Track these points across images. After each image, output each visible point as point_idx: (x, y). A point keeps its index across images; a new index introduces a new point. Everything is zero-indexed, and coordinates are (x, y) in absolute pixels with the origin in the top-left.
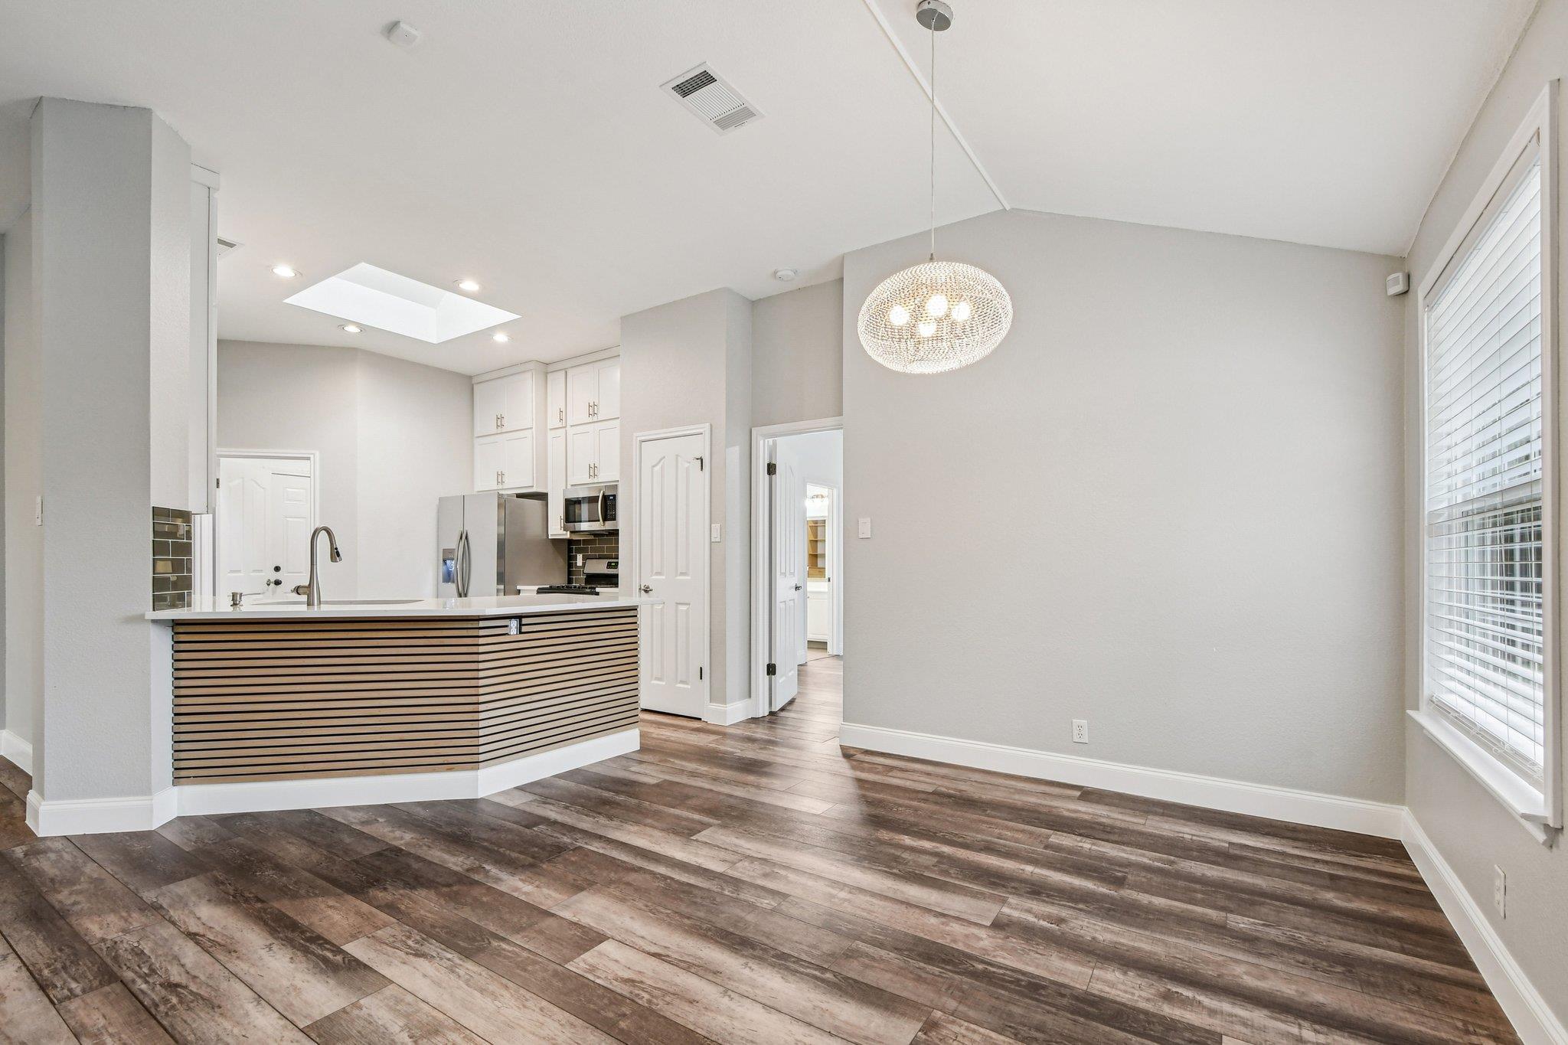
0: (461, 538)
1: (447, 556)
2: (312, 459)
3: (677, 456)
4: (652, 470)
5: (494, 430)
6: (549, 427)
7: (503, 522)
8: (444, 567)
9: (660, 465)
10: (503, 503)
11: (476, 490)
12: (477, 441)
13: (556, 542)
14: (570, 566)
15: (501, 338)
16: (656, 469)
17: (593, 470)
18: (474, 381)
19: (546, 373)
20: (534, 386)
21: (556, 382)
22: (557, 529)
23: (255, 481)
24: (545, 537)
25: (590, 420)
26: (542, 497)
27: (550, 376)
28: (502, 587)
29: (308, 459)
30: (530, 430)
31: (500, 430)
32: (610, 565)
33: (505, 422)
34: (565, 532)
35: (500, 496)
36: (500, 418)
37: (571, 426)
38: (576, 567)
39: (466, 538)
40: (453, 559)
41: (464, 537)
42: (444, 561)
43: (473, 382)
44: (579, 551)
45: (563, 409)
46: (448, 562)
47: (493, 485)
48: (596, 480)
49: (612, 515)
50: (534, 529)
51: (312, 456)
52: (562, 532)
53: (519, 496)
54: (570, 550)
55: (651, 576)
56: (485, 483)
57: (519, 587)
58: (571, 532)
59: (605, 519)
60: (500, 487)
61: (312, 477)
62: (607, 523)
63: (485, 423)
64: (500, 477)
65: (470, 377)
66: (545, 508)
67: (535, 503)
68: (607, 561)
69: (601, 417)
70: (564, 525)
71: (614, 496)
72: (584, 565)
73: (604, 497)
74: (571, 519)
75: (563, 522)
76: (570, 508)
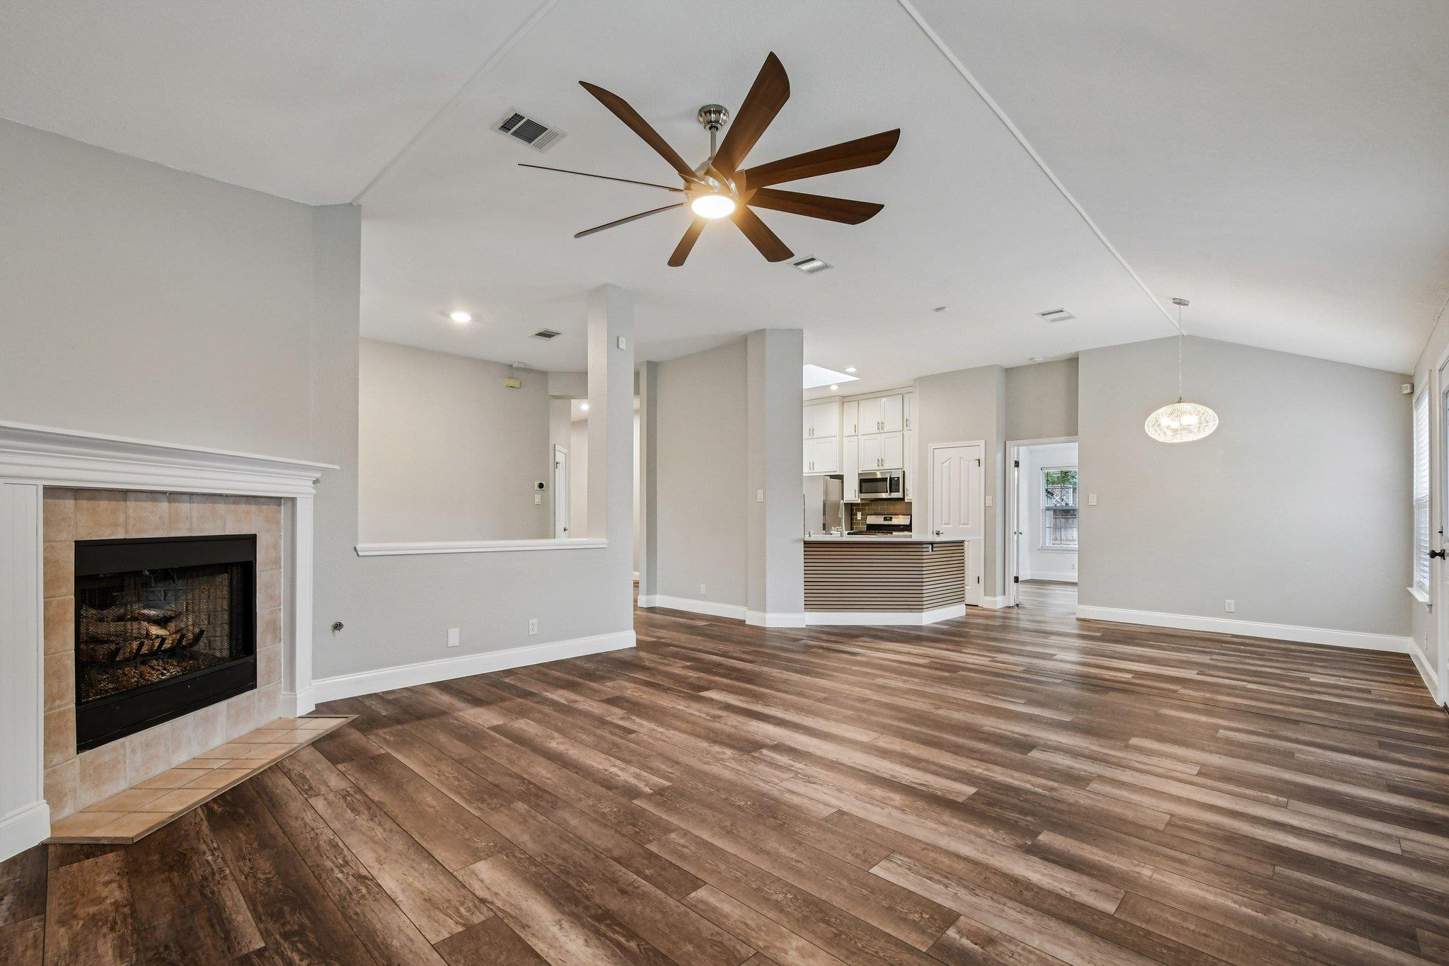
3: (961, 457)
4: (942, 466)
6: (845, 435)
7: (825, 493)
9: (948, 463)
13: (846, 505)
14: (852, 519)
16: (945, 464)
17: (881, 462)
19: (843, 403)
20: (835, 411)
21: (851, 408)
22: (850, 497)
24: (840, 501)
25: (879, 431)
26: (840, 477)
27: (845, 404)
30: (833, 437)
31: (811, 437)
33: (815, 432)
34: (855, 499)
36: (812, 430)
37: (862, 435)
38: (857, 520)
44: (858, 510)
45: (856, 425)
48: (882, 468)
53: (824, 476)
54: (852, 510)
55: (942, 525)
58: (860, 499)
59: (891, 492)
60: (811, 471)
62: (892, 493)
64: (812, 465)
66: (842, 484)
67: (837, 481)
68: (883, 517)
69: (886, 430)
70: (857, 495)
71: (898, 478)
72: (864, 519)
73: (890, 478)
74: (863, 491)
75: (857, 493)
76: (863, 484)
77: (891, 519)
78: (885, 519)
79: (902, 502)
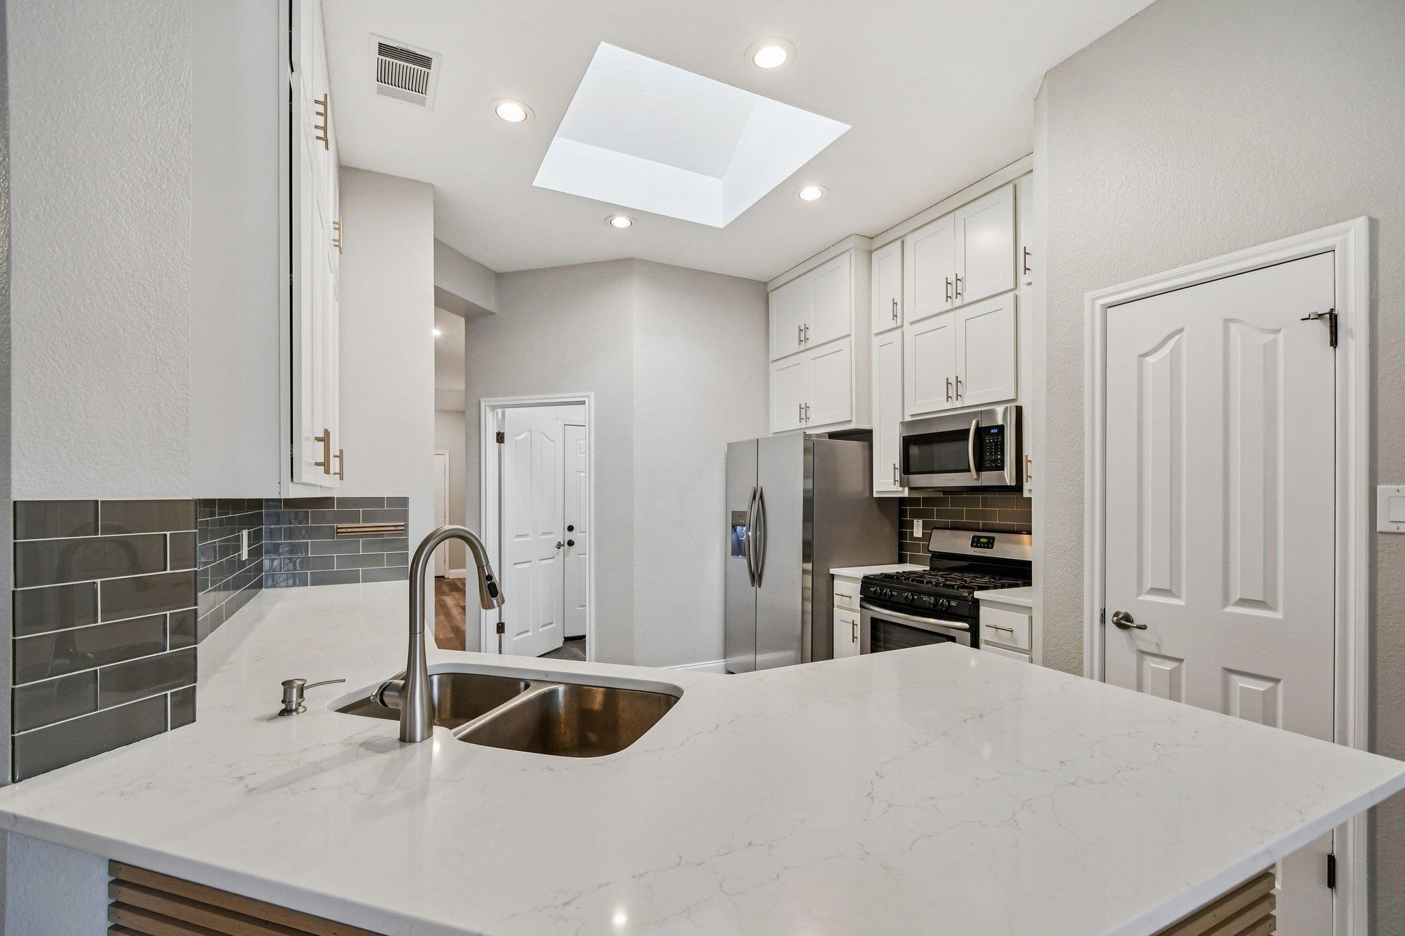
0: (754, 498)
1: (737, 520)
2: (587, 403)
3: (1227, 321)
4: (1141, 363)
5: (796, 347)
6: (875, 331)
7: (810, 473)
8: (734, 535)
9: (1167, 348)
10: (811, 446)
11: (773, 429)
12: (773, 367)
13: (883, 502)
14: (902, 536)
15: (811, 193)
16: (1150, 360)
17: (954, 386)
18: (770, 288)
19: (870, 252)
20: (853, 275)
21: (887, 261)
22: (887, 482)
23: (543, 433)
24: (867, 495)
25: (948, 306)
26: (864, 436)
27: (874, 255)
28: (809, 566)
29: (583, 403)
30: (847, 340)
31: (802, 347)
32: (978, 541)
33: (810, 334)
34: (901, 489)
35: (807, 437)
36: (803, 330)
37: (912, 323)
38: (912, 538)
39: (761, 497)
40: (744, 525)
41: (758, 497)
42: (734, 527)
43: (768, 290)
44: (916, 515)
45: (898, 300)
46: (739, 528)
47: (794, 425)
48: (958, 404)
49: (996, 460)
50: (852, 482)
51: (587, 400)
52: (898, 488)
53: (832, 436)
54: (902, 513)
55: (1139, 594)
56: (785, 420)
57: (832, 571)
58: (911, 489)
59: (980, 468)
60: (803, 425)
61: (587, 425)
62: (984, 474)
63: (783, 339)
64: (803, 411)
65: (765, 284)
66: (867, 452)
67: (855, 446)
68: (971, 534)
69: (969, 296)
70: (898, 478)
71: (1001, 429)
72: (927, 537)
73: (979, 430)
74: (912, 469)
75: (898, 472)
76: (914, 450)
77: (990, 544)
78: (976, 542)
79: (1014, 496)
